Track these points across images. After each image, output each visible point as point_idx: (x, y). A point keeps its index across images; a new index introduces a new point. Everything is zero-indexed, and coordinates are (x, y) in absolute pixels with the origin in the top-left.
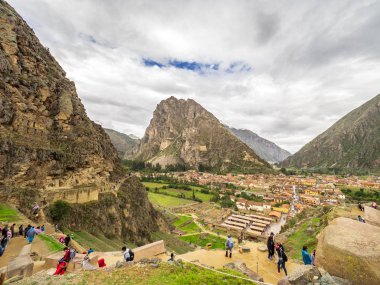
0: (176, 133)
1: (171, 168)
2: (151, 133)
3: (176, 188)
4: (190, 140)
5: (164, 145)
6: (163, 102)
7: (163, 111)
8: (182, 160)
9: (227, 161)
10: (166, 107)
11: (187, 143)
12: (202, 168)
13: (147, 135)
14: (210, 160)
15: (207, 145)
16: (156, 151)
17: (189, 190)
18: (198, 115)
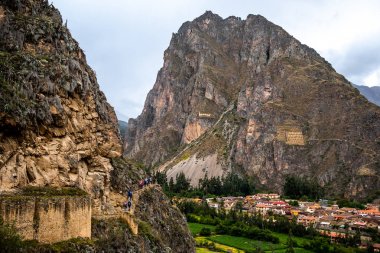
0: (220, 100)
1: (213, 188)
2: (160, 104)
3: (236, 233)
4: (259, 118)
5: (194, 132)
6: (186, 25)
7: (188, 50)
8: (240, 167)
9: (364, 171)
10: (194, 39)
11: (252, 126)
12: (295, 191)
13: (150, 108)
14: (314, 169)
15: (306, 131)
16: (174, 145)
17: (276, 241)
18: (276, 53)
